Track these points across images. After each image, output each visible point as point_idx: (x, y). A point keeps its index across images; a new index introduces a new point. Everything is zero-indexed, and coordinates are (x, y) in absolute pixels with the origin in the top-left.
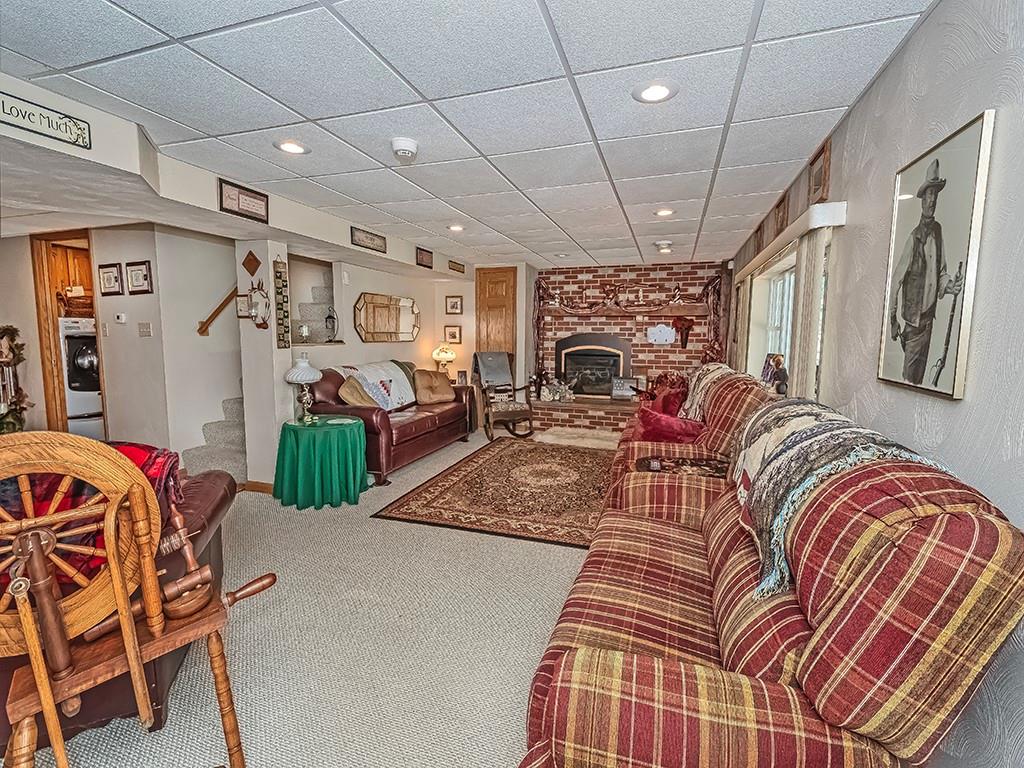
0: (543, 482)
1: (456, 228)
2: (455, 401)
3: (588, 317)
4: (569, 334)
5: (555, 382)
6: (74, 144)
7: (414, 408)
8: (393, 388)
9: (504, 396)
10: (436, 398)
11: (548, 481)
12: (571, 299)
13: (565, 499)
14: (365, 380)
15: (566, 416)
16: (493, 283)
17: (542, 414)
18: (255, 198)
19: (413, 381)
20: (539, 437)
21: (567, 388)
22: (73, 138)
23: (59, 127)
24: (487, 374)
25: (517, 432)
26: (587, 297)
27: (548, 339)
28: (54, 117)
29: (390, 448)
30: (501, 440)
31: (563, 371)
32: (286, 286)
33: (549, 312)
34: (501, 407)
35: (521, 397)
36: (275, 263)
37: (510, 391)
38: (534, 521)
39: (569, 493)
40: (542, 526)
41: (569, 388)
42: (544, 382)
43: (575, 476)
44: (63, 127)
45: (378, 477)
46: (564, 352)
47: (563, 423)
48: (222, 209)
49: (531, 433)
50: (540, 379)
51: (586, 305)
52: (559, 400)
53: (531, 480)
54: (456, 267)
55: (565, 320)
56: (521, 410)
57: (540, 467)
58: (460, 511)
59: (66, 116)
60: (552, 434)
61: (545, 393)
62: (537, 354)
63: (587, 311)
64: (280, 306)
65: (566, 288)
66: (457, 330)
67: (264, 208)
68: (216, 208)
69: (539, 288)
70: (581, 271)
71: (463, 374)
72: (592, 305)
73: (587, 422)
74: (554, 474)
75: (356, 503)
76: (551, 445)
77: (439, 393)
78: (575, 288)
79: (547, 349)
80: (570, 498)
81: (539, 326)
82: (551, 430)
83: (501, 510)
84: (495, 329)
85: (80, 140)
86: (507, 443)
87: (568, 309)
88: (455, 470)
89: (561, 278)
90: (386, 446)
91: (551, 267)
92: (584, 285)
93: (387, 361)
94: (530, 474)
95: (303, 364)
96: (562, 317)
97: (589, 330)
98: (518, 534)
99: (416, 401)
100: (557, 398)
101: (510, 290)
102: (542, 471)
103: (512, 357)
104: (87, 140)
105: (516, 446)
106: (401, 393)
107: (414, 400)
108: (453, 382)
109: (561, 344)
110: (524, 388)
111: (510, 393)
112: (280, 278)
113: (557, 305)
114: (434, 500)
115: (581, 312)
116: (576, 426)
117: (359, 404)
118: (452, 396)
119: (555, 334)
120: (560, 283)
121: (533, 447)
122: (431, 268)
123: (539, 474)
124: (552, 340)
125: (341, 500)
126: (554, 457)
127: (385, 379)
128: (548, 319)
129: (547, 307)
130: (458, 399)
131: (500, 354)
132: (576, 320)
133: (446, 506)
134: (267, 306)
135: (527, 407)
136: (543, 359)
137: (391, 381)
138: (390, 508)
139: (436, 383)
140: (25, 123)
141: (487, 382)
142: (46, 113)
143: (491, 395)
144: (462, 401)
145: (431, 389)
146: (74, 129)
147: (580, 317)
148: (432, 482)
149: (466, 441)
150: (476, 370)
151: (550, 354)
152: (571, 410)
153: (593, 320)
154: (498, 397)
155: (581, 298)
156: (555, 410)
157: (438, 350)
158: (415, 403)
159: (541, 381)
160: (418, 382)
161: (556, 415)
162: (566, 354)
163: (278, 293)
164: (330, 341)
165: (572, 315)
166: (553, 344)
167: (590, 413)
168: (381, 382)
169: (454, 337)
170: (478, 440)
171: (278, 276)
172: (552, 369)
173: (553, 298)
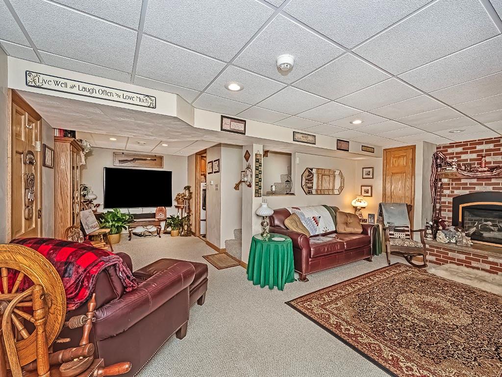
0: (428, 315)
1: (357, 122)
2: (362, 233)
3: (489, 178)
4: (467, 192)
5: (452, 228)
6: (149, 107)
7: (334, 235)
8: (321, 222)
9: (403, 235)
10: (349, 230)
11: (434, 317)
12: (470, 165)
13: (449, 343)
14: (304, 216)
15: (463, 257)
16: (396, 157)
17: (437, 251)
18: (238, 122)
19: (335, 219)
20: (432, 270)
21: (464, 234)
22: (149, 105)
23: (143, 101)
24: (389, 217)
25: (413, 261)
26: (486, 163)
27: (445, 196)
28: (142, 97)
29: (308, 260)
30: (398, 265)
31: (460, 220)
32: (261, 166)
33: (446, 176)
34: (398, 243)
35: (417, 237)
36: (256, 155)
37: (408, 231)
38: (408, 359)
39: (455, 337)
40: (415, 368)
41: (467, 235)
42: (441, 228)
43: (466, 320)
44: (145, 101)
45: (301, 275)
46: (461, 206)
47: (460, 263)
48: (222, 129)
49: (425, 266)
50: (437, 224)
51: (486, 169)
52: (456, 243)
53: (416, 310)
54: (368, 149)
55: (463, 181)
56: (416, 247)
57: (428, 299)
58: (344, 320)
59: (147, 96)
60: (446, 270)
61: (441, 235)
62: (434, 207)
63: (488, 174)
64: (257, 176)
65: (463, 157)
66: (369, 188)
67: (243, 127)
68: (219, 130)
69: (437, 159)
70: (480, 143)
71: (371, 216)
72: (492, 169)
73: (488, 267)
74: (442, 311)
75: (282, 289)
76: (444, 280)
77: (351, 227)
78: (474, 156)
79: (445, 203)
80: (455, 344)
81: (436, 186)
82: (447, 266)
83: (377, 332)
84: (398, 187)
85: (151, 105)
86: (403, 269)
87: (465, 173)
88: (353, 283)
89: (460, 149)
90: (306, 257)
91: (448, 142)
92: (484, 153)
93: (319, 206)
94: (417, 303)
95: (265, 206)
96: (459, 179)
97: (490, 189)
98: (387, 366)
99: (336, 231)
100: (453, 241)
101: (410, 161)
102: (430, 303)
103: (410, 208)
104: (154, 105)
105: (410, 273)
106: (327, 224)
107: (335, 230)
108: (365, 221)
109: (458, 200)
110: (420, 231)
111: (409, 233)
112: (258, 162)
113: (455, 170)
114: (329, 303)
115: (479, 174)
116: (474, 268)
117: (295, 230)
118: (361, 230)
119: (452, 192)
120: (457, 153)
121: (426, 277)
122: (348, 151)
123: (425, 305)
124: (449, 196)
125: (274, 286)
126: (444, 292)
127: (317, 216)
128: (445, 180)
129: (444, 172)
130: (365, 232)
131: (400, 205)
132: (475, 181)
133: (336, 312)
134: (251, 176)
135: (421, 245)
136: (440, 210)
137: (320, 217)
138: (299, 300)
139: (350, 220)
140: (131, 101)
141: (388, 223)
142: (139, 96)
143: (391, 232)
144: (368, 235)
145: (346, 224)
146: (149, 101)
147: (478, 178)
148: (333, 288)
149: (371, 261)
150: (381, 214)
151: (448, 207)
152: (469, 254)
153: (493, 181)
154: (397, 235)
155: (481, 164)
156: (451, 250)
157: (355, 200)
158: (335, 232)
159: (438, 227)
160: (338, 219)
161: (450, 254)
162: (463, 208)
163: (256, 169)
164: (287, 194)
165: (469, 177)
166: (451, 200)
167: (490, 259)
168: (313, 218)
169: (368, 193)
170: (379, 262)
171: (257, 161)
172: (449, 218)
173: (450, 165)
